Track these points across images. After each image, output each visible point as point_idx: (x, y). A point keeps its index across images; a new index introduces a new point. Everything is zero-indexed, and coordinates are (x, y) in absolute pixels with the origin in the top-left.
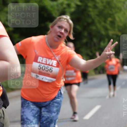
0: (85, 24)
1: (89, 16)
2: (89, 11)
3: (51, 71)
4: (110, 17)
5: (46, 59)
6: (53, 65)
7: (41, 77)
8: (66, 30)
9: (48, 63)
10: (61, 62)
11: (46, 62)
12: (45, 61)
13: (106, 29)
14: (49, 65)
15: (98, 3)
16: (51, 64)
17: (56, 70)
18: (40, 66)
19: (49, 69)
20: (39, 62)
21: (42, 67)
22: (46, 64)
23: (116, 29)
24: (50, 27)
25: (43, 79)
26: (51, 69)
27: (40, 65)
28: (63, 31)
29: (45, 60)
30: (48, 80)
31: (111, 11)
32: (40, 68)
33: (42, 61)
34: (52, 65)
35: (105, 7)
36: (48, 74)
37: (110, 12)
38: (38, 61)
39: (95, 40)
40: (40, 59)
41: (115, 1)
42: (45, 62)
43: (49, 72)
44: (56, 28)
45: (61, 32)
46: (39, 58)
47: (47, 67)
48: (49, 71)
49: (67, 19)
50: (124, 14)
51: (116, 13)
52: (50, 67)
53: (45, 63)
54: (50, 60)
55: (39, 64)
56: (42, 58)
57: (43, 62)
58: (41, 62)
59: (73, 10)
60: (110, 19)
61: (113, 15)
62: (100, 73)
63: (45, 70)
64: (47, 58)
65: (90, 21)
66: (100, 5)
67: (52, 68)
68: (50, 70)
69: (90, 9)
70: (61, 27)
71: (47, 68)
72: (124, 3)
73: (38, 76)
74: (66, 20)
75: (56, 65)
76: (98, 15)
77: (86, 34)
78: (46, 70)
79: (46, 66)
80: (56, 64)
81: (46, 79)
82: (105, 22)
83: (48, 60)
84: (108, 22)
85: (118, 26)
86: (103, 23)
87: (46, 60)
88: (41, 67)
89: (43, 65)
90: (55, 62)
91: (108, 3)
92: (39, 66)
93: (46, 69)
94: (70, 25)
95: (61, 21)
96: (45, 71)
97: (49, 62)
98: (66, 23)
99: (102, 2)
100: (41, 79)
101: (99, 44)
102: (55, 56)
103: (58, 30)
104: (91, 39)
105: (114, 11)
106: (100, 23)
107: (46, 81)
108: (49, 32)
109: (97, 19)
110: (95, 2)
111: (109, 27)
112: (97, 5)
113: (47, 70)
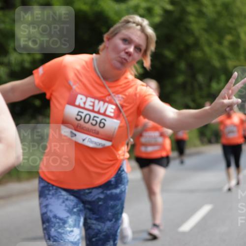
0: (182, 47)
1: (189, 32)
2: (190, 22)
3: (102, 125)
4: (230, 33)
5: (93, 100)
6: (108, 113)
7: (80, 137)
8: (138, 48)
9: (96, 109)
10: (125, 109)
11: (93, 106)
12: (92, 104)
13: (223, 57)
14: (98, 112)
15: (206, 7)
16: (102, 111)
17: (113, 124)
18: (80, 114)
19: (98, 120)
20: (79, 106)
21: (83, 115)
22: (93, 111)
23: (242, 58)
24: (105, 39)
25: (84, 140)
26: (103, 121)
27: (79, 112)
28: (131, 49)
29: (91, 102)
30: (96, 143)
31: (232, 21)
32: (79, 118)
33: (85, 103)
34: (104, 114)
35: (219, 14)
36: (95, 130)
37: (230, 24)
38: (77, 103)
39: (201, 78)
40: (81, 99)
41: (238, 4)
42: (90, 106)
43: (97, 127)
44: (117, 41)
45: (127, 51)
46: (79, 97)
47: (95, 117)
48: (98, 125)
49: (141, 25)
52: (101, 117)
53: (91, 108)
54: (102, 103)
55: (77, 110)
56: (84, 98)
57: (87, 106)
58: (82, 105)
59: (157, 20)
60: (229, 38)
61: (235, 29)
62: (210, 142)
63: (90, 123)
64: (95, 98)
65: (190, 40)
66: (210, 11)
67: (105, 120)
68: (100, 122)
69: (192, 18)
70: (127, 41)
71: (93, 120)
73: (75, 135)
74: (139, 27)
75: (114, 113)
76: (206, 30)
77: (183, 66)
78: (92, 124)
79: (92, 114)
80: (113, 111)
81: (92, 142)
82: (220, 43)
83: (97, 101)
84: (226, 43)
86: (216, 46)
87: (94, 103)
88: (81, 117)
89: (86, 112)
90: (112, 108)
91: (226, 7)
92: (78, 115)
93: (91, 121)
94: (147, 37)
95: (129, 28)
96: (88, 126)
97: (100, 106)
98: (139, 33)
99: (214, 5)
100: (80, 141)
101: (209, 86)
102: (113, 95)
103: (122, 46)
104: (194, 76)
105: (236, 22)
106: (210, 44)
107: (91, 145)
108: (101, 47)
109: (204, 38)
110: (201, 4)
111: (227, 53)
112: (205, 10)
113: (94, 122)
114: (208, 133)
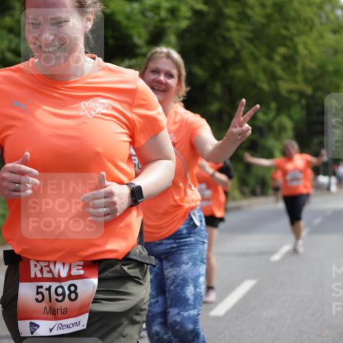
0: (218, 63)
1: (227, 42)
2: (229, 30)
4: (284, 45)
13: (273, 77)
15: (252, 8)
23: (300, 78)
31: (286, 28)
35: (269, 17)
37: (284, 32)
41: (296, 4)
50: (321, 36)
51: (300, 33)
59: (184, 24)
60: (282, 50)
61: (291, 39)
62: (254, 194)
65: (229, 54)
66: (257, 14)
69: (231, 24)
72: (320, 7)
76: (251, 40)
77: (218, 89)
82: (270, 58)
84: (278, 58)
85: (304, 69)
86: (264, 61)
91: (279, 8)
99: (263, 5)
105: (293, 29)
106: (256, 60)
110: (245, 5)
111: (279, 71)
112: (250, 12)
114: (252, 181)
